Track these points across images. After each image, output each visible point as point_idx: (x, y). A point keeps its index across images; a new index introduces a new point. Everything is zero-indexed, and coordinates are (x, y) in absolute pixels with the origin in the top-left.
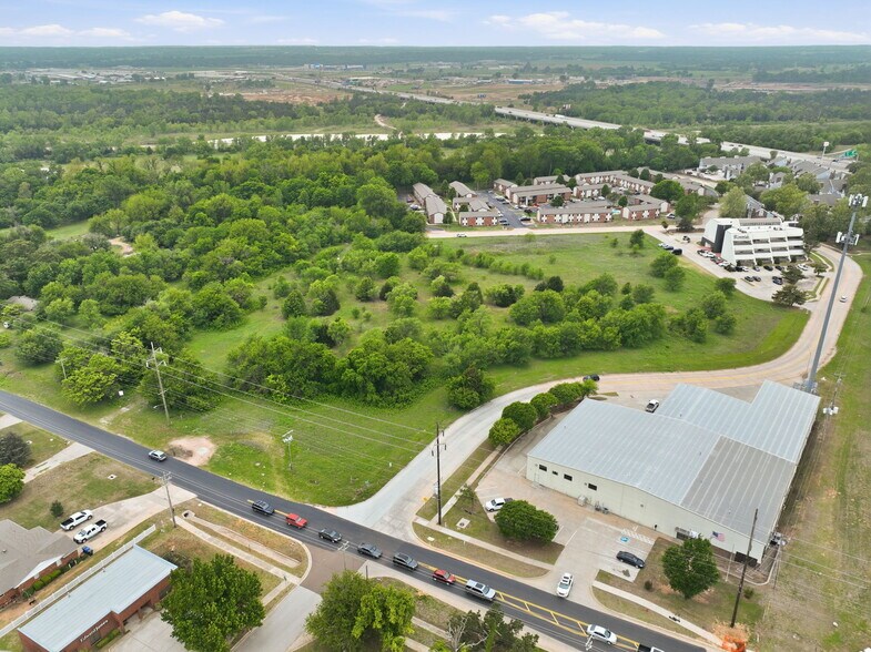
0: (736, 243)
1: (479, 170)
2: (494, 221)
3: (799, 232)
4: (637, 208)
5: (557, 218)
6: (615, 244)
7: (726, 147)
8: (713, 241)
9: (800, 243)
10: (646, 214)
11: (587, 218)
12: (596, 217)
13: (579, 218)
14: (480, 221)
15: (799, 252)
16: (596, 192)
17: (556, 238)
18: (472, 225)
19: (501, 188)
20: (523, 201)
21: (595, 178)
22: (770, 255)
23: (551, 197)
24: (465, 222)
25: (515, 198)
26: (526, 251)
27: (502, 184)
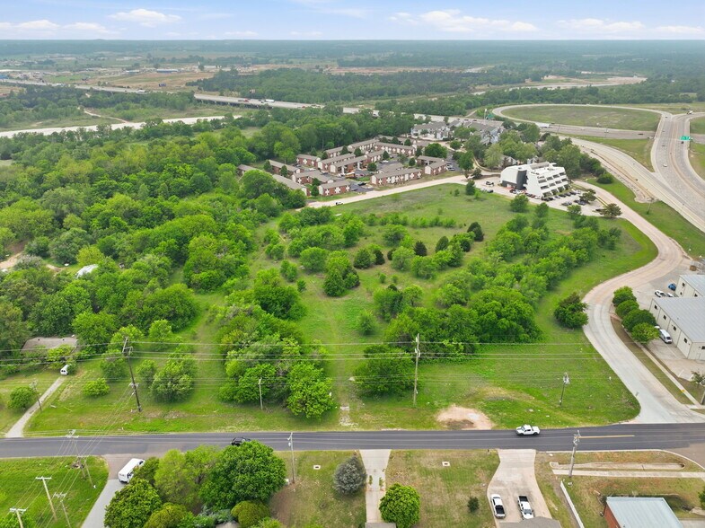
1: (283, 149)
2: (348, 188)
3: (562, 170)
4: (434, 165)
8: (515, 183)
9: (564, 177)
10: (440, 170)
11: (407, 178)
12: (412, 176)
13: (402, 178)
14: (338, 190)
15: (566, 183)
16: (379, 157)
18: (333, 195)
19: (305, 161)
20: (339, 170)
21: (362, 146)
22: (556, 187)
23: (356, 165)
24: (327, 192)
25: (333, 169)
26: (408, 208)
27: (305, 158)
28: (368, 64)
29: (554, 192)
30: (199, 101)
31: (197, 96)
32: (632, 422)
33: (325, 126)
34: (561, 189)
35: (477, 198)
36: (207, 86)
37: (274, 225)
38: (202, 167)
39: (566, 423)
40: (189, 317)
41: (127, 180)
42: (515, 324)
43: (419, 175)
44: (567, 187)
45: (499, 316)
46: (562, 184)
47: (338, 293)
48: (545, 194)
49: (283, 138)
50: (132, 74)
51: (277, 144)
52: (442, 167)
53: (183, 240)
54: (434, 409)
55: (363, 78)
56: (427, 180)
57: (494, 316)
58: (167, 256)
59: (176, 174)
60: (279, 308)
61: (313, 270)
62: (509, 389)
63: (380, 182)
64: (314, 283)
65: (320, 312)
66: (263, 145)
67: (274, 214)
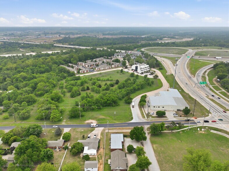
0: (140, 69)
1: (74, 60)
2: (88, 71)
3: (148, 66)
4: (115, 65)
5: (101, 69)
6: (118, 72)
7: (117, 51)
8: (135, 69)
9: (149, 68)
10: (117, 66)
11: (106, 68)
12: (108, 68)
13: (105, 68)
14: (85, 72)
15: (149, 69)
16: (101, 63)
17: (105, 73)
18: (84, 73)
19: (80, 64)
20: (88, 66)
21: (98, 60)
22: (146, 70)
23: (94, 65)
24: (82, 72)
25: (87, 66)
26: (103, 76)
27: (80, 63)
28: (112, 34)
29: (145, 72)
30: (55, 46)
31: (55, 45)
32: (129, 122)
33: (87, 54)
34: (147, 71)
35: (123, 74)
36: (59, 41)
37: (64, 81)
38: (48, 66)
39: (114, 122)
40: (33, 102)
41: (26, 69)
42: (111, 102)
43: (110, 67)
44: (149, 70)
45: (108, 100)
46: (148, 70)
47: (74, 96)
48: (142, 72)
49: (73, 57)
50: (37, 38)
51: (72, 59)
52: (117, 65)
53: (36, 84)
54: (85, 120)
55: (108, 39)
56: (112, 69)
57: (107, 100)
58: (31, 88)
59: (40, 67)
60: (56, 100)
61: (70, 91)
62: (105, 116)
63: (98, 69)
64: (68, 95)
65: (67, 101)
66: (68, 59)
67: (65, 78)
